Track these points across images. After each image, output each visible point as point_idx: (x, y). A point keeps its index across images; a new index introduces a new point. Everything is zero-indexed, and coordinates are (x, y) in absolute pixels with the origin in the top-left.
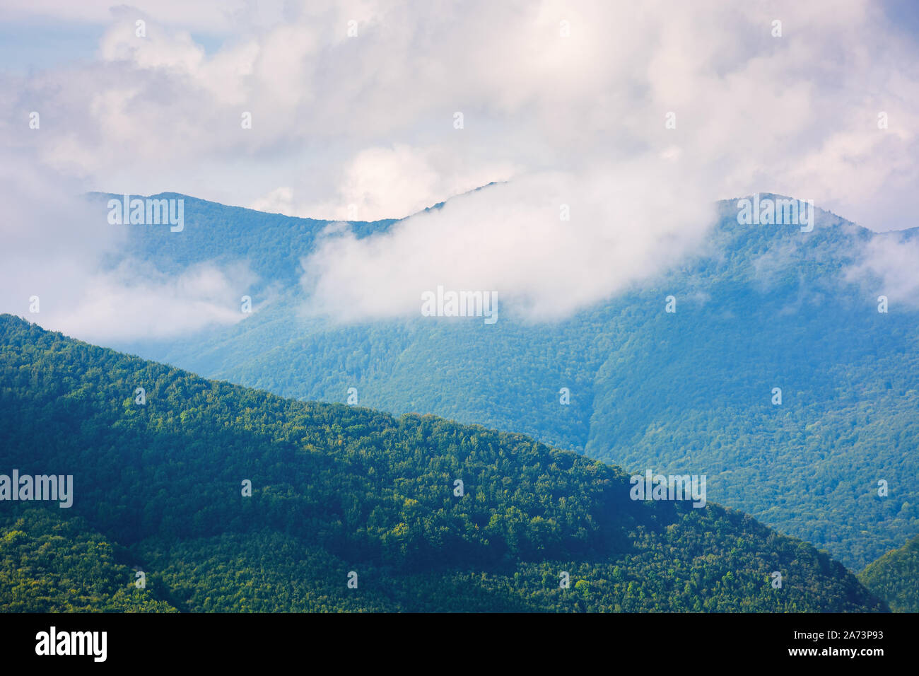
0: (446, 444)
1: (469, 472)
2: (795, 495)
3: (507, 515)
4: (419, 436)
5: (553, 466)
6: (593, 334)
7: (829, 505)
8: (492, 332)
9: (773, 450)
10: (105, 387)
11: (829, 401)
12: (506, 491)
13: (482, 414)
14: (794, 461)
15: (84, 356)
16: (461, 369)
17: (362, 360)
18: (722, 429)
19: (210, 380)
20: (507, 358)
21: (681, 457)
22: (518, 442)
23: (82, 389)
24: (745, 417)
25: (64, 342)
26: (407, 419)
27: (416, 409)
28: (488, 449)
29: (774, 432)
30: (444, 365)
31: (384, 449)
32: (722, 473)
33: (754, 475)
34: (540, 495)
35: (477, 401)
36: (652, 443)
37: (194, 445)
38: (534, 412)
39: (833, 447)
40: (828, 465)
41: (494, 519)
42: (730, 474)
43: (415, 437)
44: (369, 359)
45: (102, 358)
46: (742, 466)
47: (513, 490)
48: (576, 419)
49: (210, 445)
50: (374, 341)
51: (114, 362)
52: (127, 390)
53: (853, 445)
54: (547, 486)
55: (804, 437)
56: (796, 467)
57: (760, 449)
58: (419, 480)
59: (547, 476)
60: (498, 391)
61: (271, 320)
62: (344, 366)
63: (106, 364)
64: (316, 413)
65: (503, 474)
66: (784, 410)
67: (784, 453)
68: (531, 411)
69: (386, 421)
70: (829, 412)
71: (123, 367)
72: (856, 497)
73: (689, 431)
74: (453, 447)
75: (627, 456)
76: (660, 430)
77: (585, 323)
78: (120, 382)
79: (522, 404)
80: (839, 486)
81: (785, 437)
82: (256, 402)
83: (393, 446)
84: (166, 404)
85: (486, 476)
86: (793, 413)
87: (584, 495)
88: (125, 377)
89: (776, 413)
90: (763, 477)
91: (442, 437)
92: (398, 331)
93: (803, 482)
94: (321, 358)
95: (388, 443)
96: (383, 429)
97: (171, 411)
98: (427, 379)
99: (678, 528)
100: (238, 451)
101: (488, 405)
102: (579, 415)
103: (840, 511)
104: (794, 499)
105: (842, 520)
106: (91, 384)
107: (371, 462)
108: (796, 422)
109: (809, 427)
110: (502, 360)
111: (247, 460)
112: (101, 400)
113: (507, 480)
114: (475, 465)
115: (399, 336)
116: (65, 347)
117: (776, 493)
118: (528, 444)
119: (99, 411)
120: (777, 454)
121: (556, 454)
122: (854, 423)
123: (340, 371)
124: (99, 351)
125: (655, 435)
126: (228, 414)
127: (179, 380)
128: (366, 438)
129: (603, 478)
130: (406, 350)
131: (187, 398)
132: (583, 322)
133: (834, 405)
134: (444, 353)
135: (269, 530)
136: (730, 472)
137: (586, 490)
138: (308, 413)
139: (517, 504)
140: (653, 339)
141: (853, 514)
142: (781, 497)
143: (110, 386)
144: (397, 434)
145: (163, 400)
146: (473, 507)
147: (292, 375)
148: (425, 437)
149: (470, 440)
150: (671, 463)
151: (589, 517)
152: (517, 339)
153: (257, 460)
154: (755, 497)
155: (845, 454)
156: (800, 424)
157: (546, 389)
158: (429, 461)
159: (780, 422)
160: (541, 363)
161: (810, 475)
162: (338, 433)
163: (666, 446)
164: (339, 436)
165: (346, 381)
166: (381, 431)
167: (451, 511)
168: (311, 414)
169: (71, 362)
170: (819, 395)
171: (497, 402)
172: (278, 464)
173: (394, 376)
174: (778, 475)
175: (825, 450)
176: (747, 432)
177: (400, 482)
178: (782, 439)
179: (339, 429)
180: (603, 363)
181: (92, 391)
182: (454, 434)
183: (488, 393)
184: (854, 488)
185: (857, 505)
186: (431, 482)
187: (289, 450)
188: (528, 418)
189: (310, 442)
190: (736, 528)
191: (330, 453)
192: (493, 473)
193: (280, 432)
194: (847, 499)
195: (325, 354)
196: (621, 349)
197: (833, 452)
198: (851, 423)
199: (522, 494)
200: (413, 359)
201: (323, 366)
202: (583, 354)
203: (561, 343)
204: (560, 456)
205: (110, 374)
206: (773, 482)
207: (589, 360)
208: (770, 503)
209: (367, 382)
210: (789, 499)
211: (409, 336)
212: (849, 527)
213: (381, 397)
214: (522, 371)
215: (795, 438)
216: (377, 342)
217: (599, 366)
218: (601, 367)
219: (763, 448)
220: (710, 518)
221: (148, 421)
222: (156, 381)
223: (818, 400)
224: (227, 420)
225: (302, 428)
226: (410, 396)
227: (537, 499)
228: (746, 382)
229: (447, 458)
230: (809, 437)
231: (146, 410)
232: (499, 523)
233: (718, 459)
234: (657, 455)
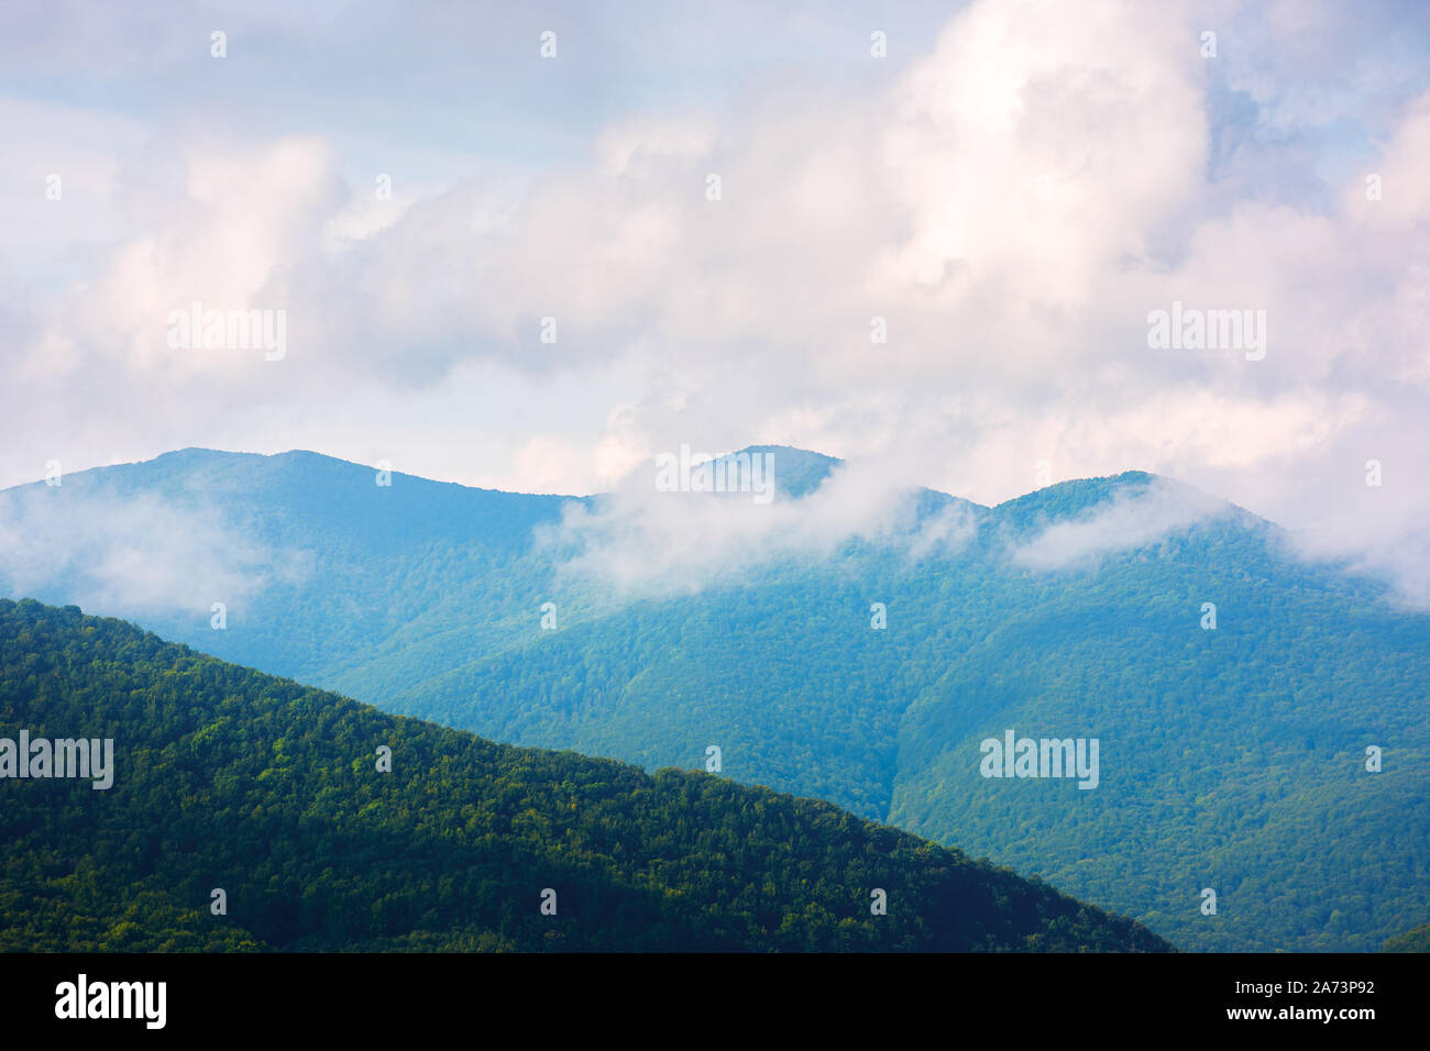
0: (721, 814)
1: (753, 853)
2: (1182, 895)
3: (806, 916)
4: (684, 801)
5: (869, 848)
6: (897, 662)
7: (1230, 911)
8: (757, 654)
9: (1150, 831)
10: (249, 723)
11: (1227, 764)
12: (804, 881)
13: (743, 769)
14: (1179, 848)
15: (218, 679)
16: (713, 706)
17: (574, 691)
18: (1079, 799)
19: (391, 716)
20: (777, 693)
21: (1022, 838)
22: (820, 812)
23: (217, 725)
24: (1111, 783)
25: (192, 659)
26: (666, 777)
27: (650, 761)
28: (779, 821)
29: (1152, 805)
30: (690, 700)
31: (634, 818)
32: (1079, 862)
33: (1125, 865)
34: (852, 888)
35: (735, 752)
36: (981, 817)
37: (371, 807)
38: (815, 769)
39: (1233, 828)
40: (1228, 854)
41: (788, 919)
42: (1091, 864)
43: (677, 801)
44: (583, 689)
45: (244, 683)
46: (1106, 852)
47: (813, 880)
48: (874, 780)
49: (394, 807)
50: (591, 664)
51: (260, 688)
52: (279, 727)
53: (1261, 827)
54: (861, 874)
55: (1193, 814)
56: (1182, 855)
57: (1132, 828)
58: (683, 862)
59: (862, 861)
60: (765, 738)
61: (440, 632)
62: (548, 697)
63: (250, 691)
64: (540, 765)
65: (800, 857)
66: (1166, 775)
67: (1166, 836)
68: (811, 767)
69: (637, 779)
70: (1228, 779)
71: (273, 695)
72: (1267, 901)
73: (1033, 800)
74: (730, 817)
75: (946, 835)
76: (992, 798)
77: (887, 646)
78: (268, 715)
79: (798, 757)
80: (1243, 885)
81: (1166, 814)
82: (456, 748)
83: (648, 814)
84: (333, 749)
85: (777, 859)
86: (1178, 779)
87: (911, 889)
88: (275, 707)
89: (1154, 778)
90: (1137, 869)
91: (715, 803)
92: (626, 649)
93: (1193, 877)
94: (516, 686)
95: (640, 809)
96: (632, 789)
97: (340, 758)
98: (665, 719)
99: (1043, 939)
100: (432, 816)
101: (751, 758)
102: (877, 774)
103: (1245, 920)
104: (1181, 901)
105: (1247, 933)
106: (228, 718)
107: (618, 835)
108: (1183, 792)
109: (1200, 800)
110: (771, 695)
111: (445, 830)
112: (242, 741)
113: (805, 865)
114: (761, 842)
115: (626, 657)
116: (192, 665)
117: (1155, 892)
118: (834, 816)
119: (239, 756)
120: (1156, 837)
121: (872, 830)
122: (1263, 797)
123: (542, 705)
124: (239, 672)
125: (985, 806)
126: (419, 763)
127: (350, 714)
128: (608, 801)
129: (938, 866)
130: (636, 677)
131: (362, 740)
132: (883, 643)
133: (1235, 770)
134: (691, 683)
135: (476, 929)
136: (1091, 860)
137: (915, 882)
138: (528, 765)
139: (819, 899)
140: (982, 671)
141: (1263, 925)
142: (1161, 898)
143: (256, 720)
144: (652, 797)
145: (328, 742)
146: (758, 904)
147: (476, 709)
148: (691, 802)
149: (753, 807)
150: (1008, 846)
151: (919, 920)
152: (792, 666)
153: (459, 829)
154: (1126, 896)
155: (1250, 839)
156: (1187, 795)
157: (831, 737)
158: (696, 837)
159: (1159, 792)
160: (824, 700)
161: (1201, 868)
162: (570, 794)
163: (1001, 821)
164: (572, 797)
165: (551, 720)
166: (631, 792)
167: (728, 908)
168: (533, 766)
169: (201, 687)
170: (1213, 756)
171: (764, 753)
172: (488, 836)
173: (620, 714)
174: (1157, 867)
175: (1222, 834)
176: (1113, 806)
177: (658, 864)
178: (1163, 815)
179: (572, 788)
180: (910, 703)
181: (230, 728)
182: (732, 799)
183: (751, 740)
184: (1263, 888)
185: (1270, 912)
186: (700, 865)
187: (504, 816)
188: (806, 777)
189: (532, 805)
190: (1122, 941)
191: (560, 822)
192: (786, 854)
193: (490, 791)
194: (1255, 903)
195: (522, 681)
196: (937, 683)
197: (1234, 836)
198: (1259, 795)
199: (827, 885)
200: (646, 690)
201: (519, 698)
202: (884, 689)
203: (853, 673)
204: (877, 832)
205: (255, 704)
206: (1150, 877)
207: (892, 697)
208: (1147, 906)
209: (581, 721)
210: (1173, 901)
211: (640, 658)
212: (1258, 943)
213: (600, 743)
214: (798, 711)
215: (1181, 814)
216: (595, 666)
217: (906, 706)
218: (909, 707)
219: (1137, 827)
220: (1086, 927)
221: (307, 770)
222: (318, 714)
223: (1212, 763)
224: (416, 772)
225: (522, 785)
226: (642, 742)
227: (847, 893)
228: (1111, 734)
229: (722, 832)
230: (1201, 815)
231: (305, 756)
232: (794, 925)
233: (1074, 842)
234: (989, 834)
